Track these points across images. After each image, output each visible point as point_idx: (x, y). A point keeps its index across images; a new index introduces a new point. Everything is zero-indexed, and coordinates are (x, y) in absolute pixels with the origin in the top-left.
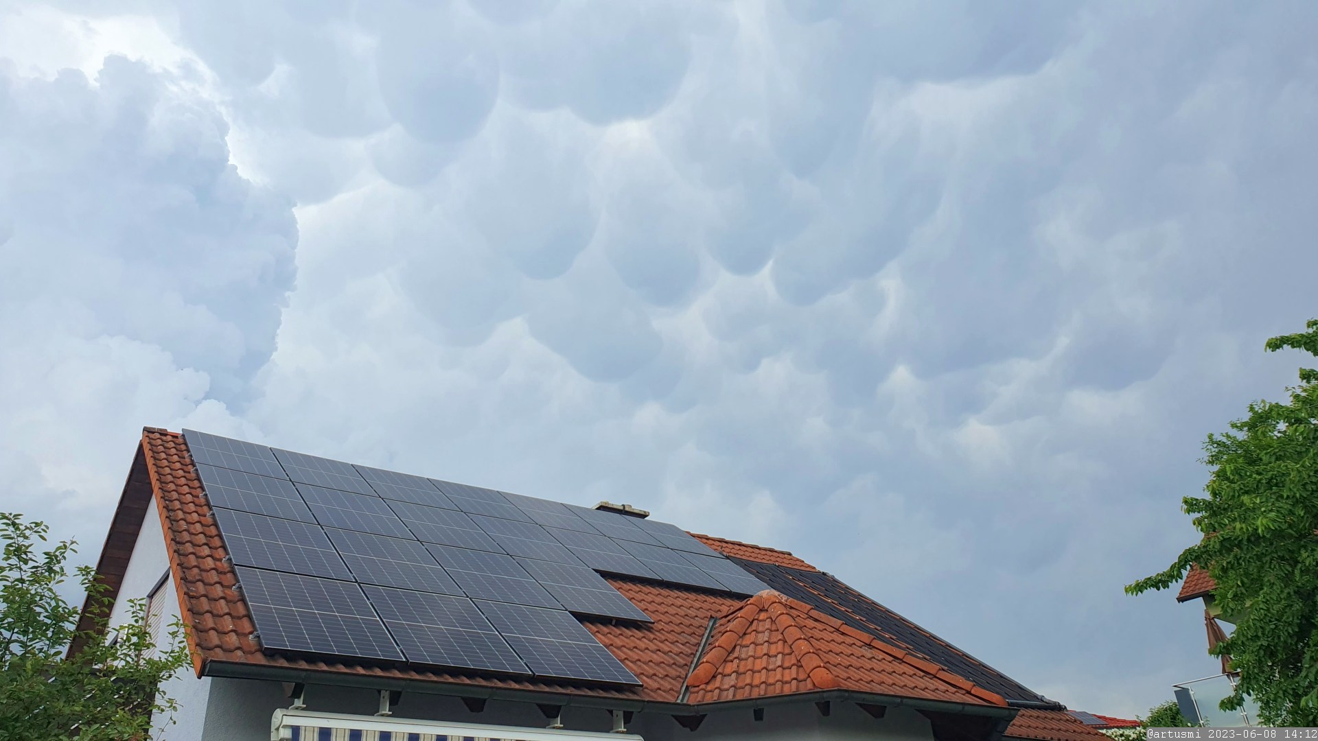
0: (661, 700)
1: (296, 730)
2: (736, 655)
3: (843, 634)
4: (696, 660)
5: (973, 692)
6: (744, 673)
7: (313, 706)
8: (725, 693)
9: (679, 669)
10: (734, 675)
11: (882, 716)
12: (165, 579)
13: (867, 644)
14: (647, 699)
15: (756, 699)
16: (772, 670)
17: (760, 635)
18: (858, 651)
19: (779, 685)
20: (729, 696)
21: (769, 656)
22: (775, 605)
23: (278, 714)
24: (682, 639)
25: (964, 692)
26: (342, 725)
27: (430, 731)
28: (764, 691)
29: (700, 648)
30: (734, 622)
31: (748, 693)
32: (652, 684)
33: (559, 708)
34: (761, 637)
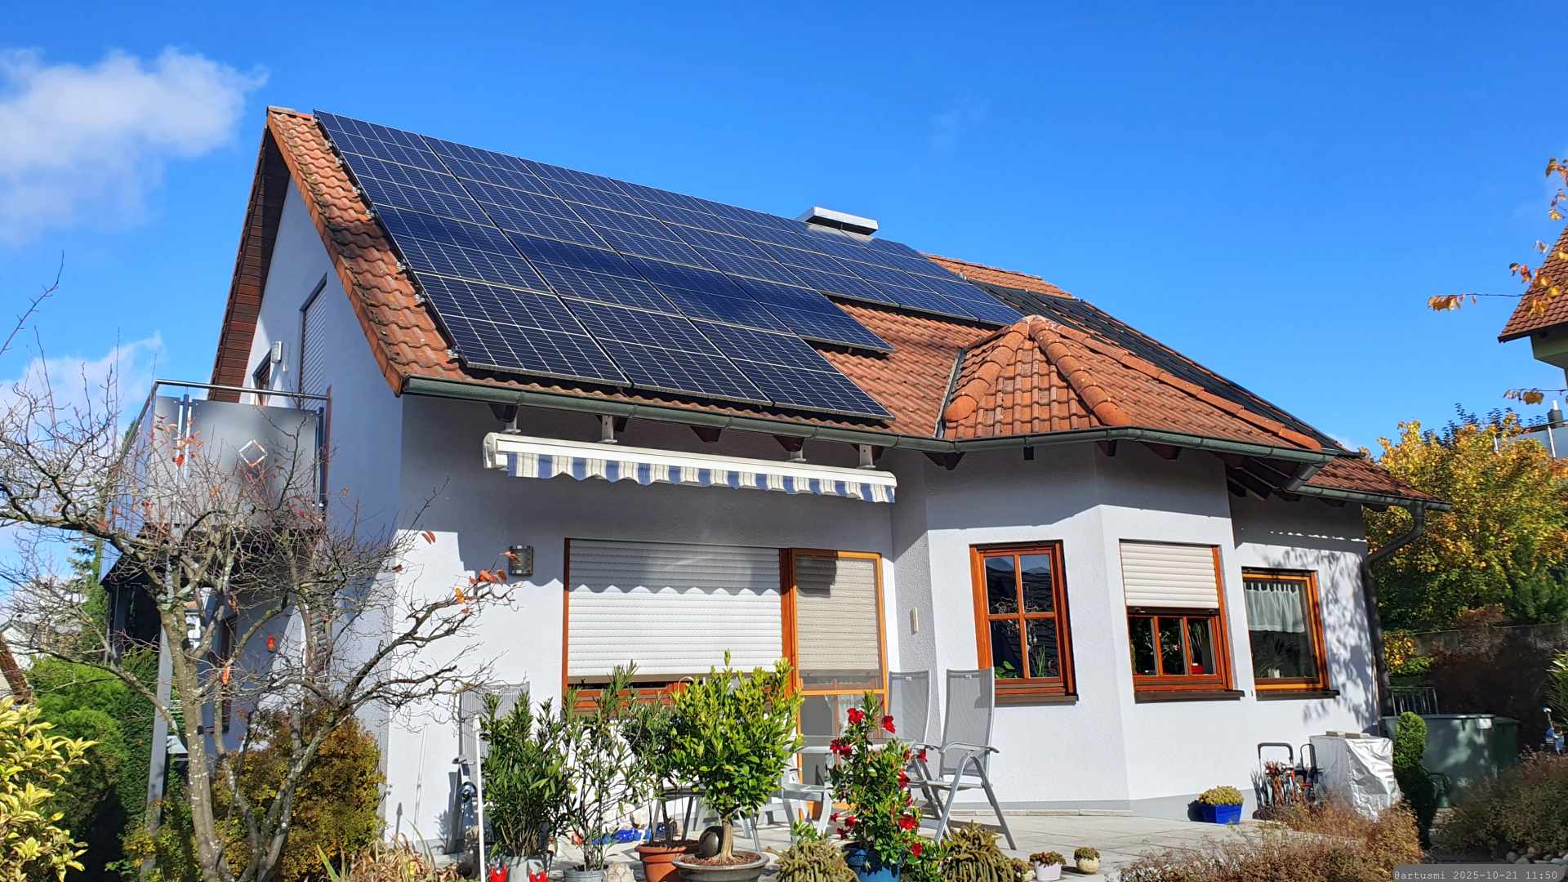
0: (916, 435)
1: (513, 457)
2: (999, 387)
3: (1124, 366)
4: (946, 393)
5: (1280, 434)
6: (1012, 408)
7: (528, 430)
8: (990, 429)
10: (999, 410)
11: (1175, 457)
12: (320, 287)
13: (1154, 379)
14: (902, 433)
15: (1029, 436)
16: (1045, 405)
17: (1026, 366)
18: (1145, 386)
19: (1055, 421)
20: (995, 432)
21: (1040, 389)
22: (1044, 332)
23: (490, 439)
24: (930, 370)
25: (1270, 434)
26: (564, 454)
27: (660, 462)
28: (1038, 427)
29: (950, 381)
30: (995, 352)
31: (1019, 429)
32: (903, 418)
33: (803, 439)
34: (1028, 369)
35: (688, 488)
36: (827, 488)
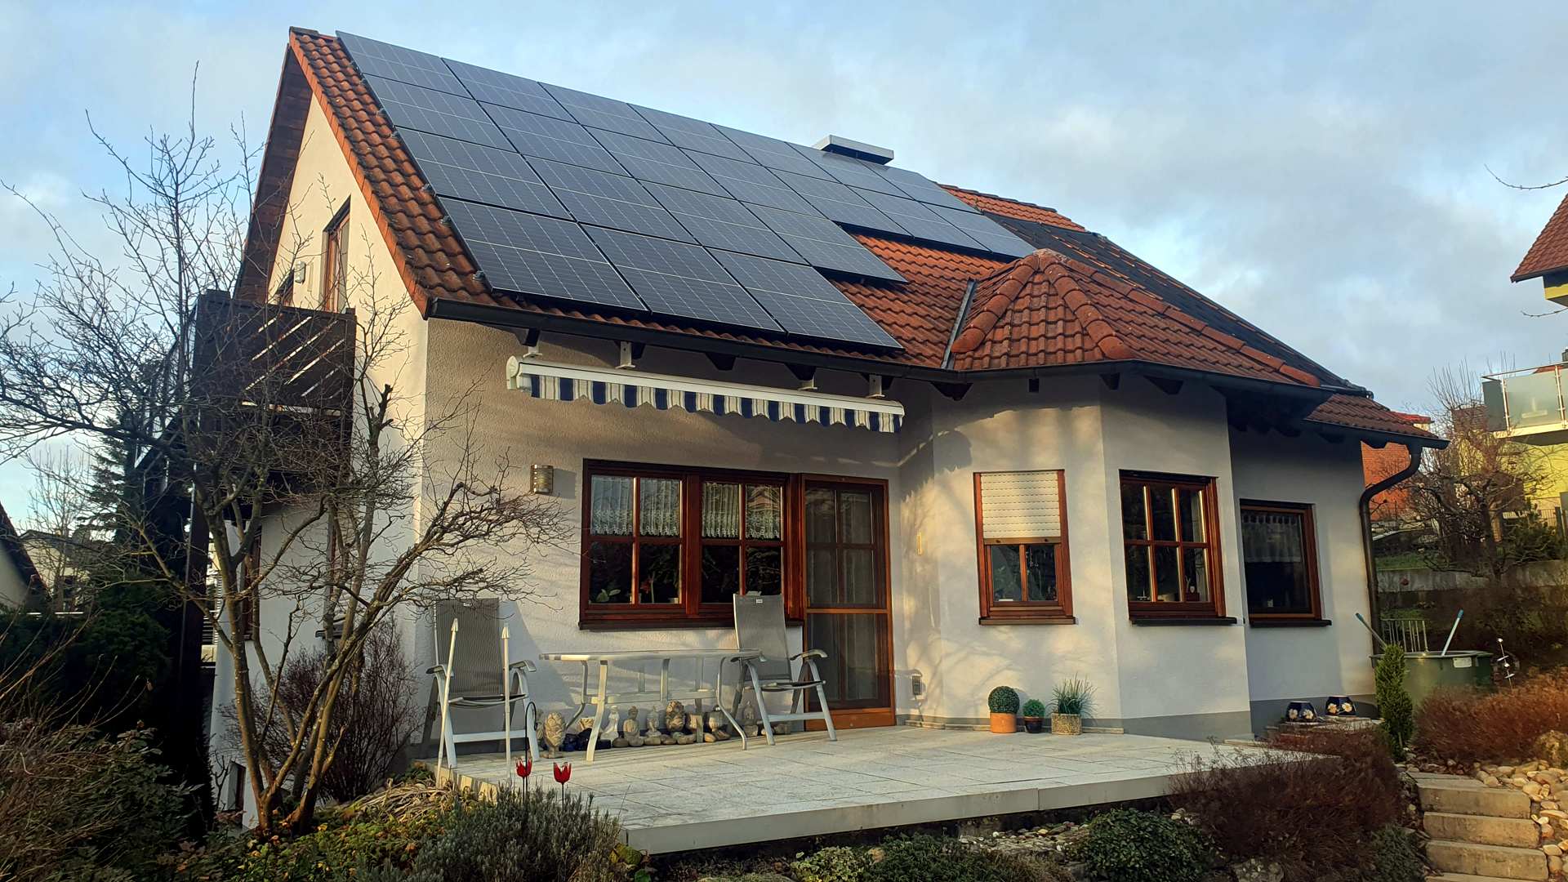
0: (924, 366)
1: (535, 379)
2: (1008, 319)
3: (1131, 300)
4: (957, 326)
5: (1281, 370)
6: (1019, 340)
7: (550, 354)
8: (996, 361)
9: (941, 335)
10: (1006, 343)
11: (1177, 393)
13: (1159, 314)
14: (910, 364)
15: (1035, 368)
16: (1051, 338)
17: (1035, 300)
18: (1150, 320)
19: (1060, 354)
20: (1003, 363)
21: (1048, 323)
22: (1054, 266)
23: (512, 363)
24: (941, 301)
25: (1272, 370)
26: (584, 376)
27: (677, 387)
28: (1041, 361)
29: (961, 315)
30: (1005, 285)
31: (1021, 362)
32: (912, 349)
33: (815, 367)
34: (1036, 302)
35: (704, 411)
36: (837, 418)
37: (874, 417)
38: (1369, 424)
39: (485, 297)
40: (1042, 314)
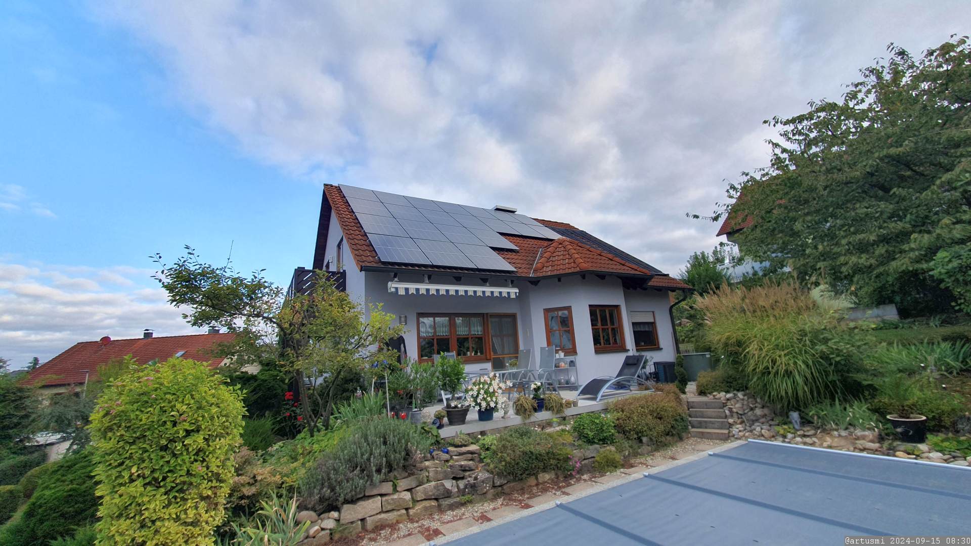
0: (524, 276)
1: (397, 289)
2: (551, 259)
3: (590, 251)
4: (535, 262)
5: (638, 270)
6: (554, 266)
7: (401, 280)
8: (547, 273)
9: (530, 265)
10: (550, 267)
12: (342, 240)
13: (599, 254)
14: (521, 276)
15: (559, 274)
16: (564, 265)
19: (567, 269)
20: (549, 274)
21: (563, 260)
22: (567, 241)
23: (390, 283)
24: (531, 255)
26: (412, 287)
27: (443, 288)
28: (561, 272)
29: (536, 258)
30: (550, 249)
31: (555, 273)
32: (520, 270)
33: (487, 279)
34: (560, 253)
35: (452, 295)
36: (496, 294)
37: (509, 293)
38: (670, 285)
39: (380, 264)
40: (561, 257)
